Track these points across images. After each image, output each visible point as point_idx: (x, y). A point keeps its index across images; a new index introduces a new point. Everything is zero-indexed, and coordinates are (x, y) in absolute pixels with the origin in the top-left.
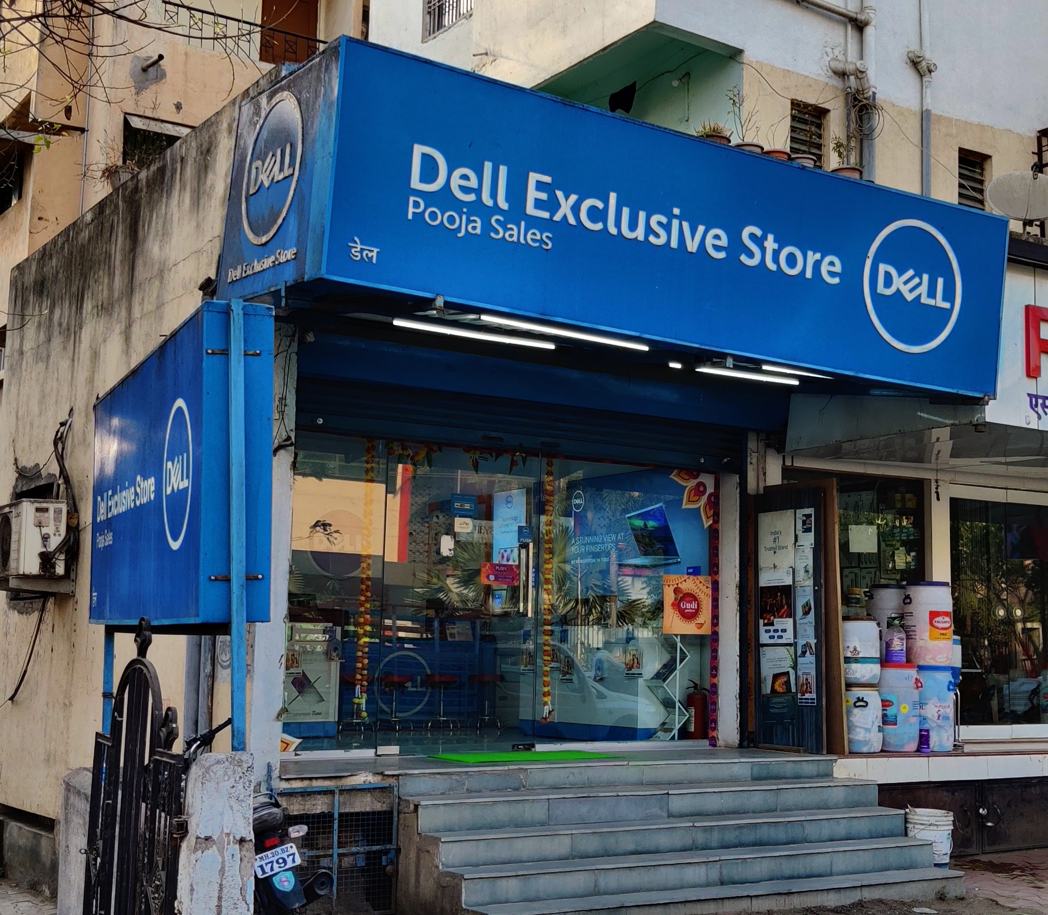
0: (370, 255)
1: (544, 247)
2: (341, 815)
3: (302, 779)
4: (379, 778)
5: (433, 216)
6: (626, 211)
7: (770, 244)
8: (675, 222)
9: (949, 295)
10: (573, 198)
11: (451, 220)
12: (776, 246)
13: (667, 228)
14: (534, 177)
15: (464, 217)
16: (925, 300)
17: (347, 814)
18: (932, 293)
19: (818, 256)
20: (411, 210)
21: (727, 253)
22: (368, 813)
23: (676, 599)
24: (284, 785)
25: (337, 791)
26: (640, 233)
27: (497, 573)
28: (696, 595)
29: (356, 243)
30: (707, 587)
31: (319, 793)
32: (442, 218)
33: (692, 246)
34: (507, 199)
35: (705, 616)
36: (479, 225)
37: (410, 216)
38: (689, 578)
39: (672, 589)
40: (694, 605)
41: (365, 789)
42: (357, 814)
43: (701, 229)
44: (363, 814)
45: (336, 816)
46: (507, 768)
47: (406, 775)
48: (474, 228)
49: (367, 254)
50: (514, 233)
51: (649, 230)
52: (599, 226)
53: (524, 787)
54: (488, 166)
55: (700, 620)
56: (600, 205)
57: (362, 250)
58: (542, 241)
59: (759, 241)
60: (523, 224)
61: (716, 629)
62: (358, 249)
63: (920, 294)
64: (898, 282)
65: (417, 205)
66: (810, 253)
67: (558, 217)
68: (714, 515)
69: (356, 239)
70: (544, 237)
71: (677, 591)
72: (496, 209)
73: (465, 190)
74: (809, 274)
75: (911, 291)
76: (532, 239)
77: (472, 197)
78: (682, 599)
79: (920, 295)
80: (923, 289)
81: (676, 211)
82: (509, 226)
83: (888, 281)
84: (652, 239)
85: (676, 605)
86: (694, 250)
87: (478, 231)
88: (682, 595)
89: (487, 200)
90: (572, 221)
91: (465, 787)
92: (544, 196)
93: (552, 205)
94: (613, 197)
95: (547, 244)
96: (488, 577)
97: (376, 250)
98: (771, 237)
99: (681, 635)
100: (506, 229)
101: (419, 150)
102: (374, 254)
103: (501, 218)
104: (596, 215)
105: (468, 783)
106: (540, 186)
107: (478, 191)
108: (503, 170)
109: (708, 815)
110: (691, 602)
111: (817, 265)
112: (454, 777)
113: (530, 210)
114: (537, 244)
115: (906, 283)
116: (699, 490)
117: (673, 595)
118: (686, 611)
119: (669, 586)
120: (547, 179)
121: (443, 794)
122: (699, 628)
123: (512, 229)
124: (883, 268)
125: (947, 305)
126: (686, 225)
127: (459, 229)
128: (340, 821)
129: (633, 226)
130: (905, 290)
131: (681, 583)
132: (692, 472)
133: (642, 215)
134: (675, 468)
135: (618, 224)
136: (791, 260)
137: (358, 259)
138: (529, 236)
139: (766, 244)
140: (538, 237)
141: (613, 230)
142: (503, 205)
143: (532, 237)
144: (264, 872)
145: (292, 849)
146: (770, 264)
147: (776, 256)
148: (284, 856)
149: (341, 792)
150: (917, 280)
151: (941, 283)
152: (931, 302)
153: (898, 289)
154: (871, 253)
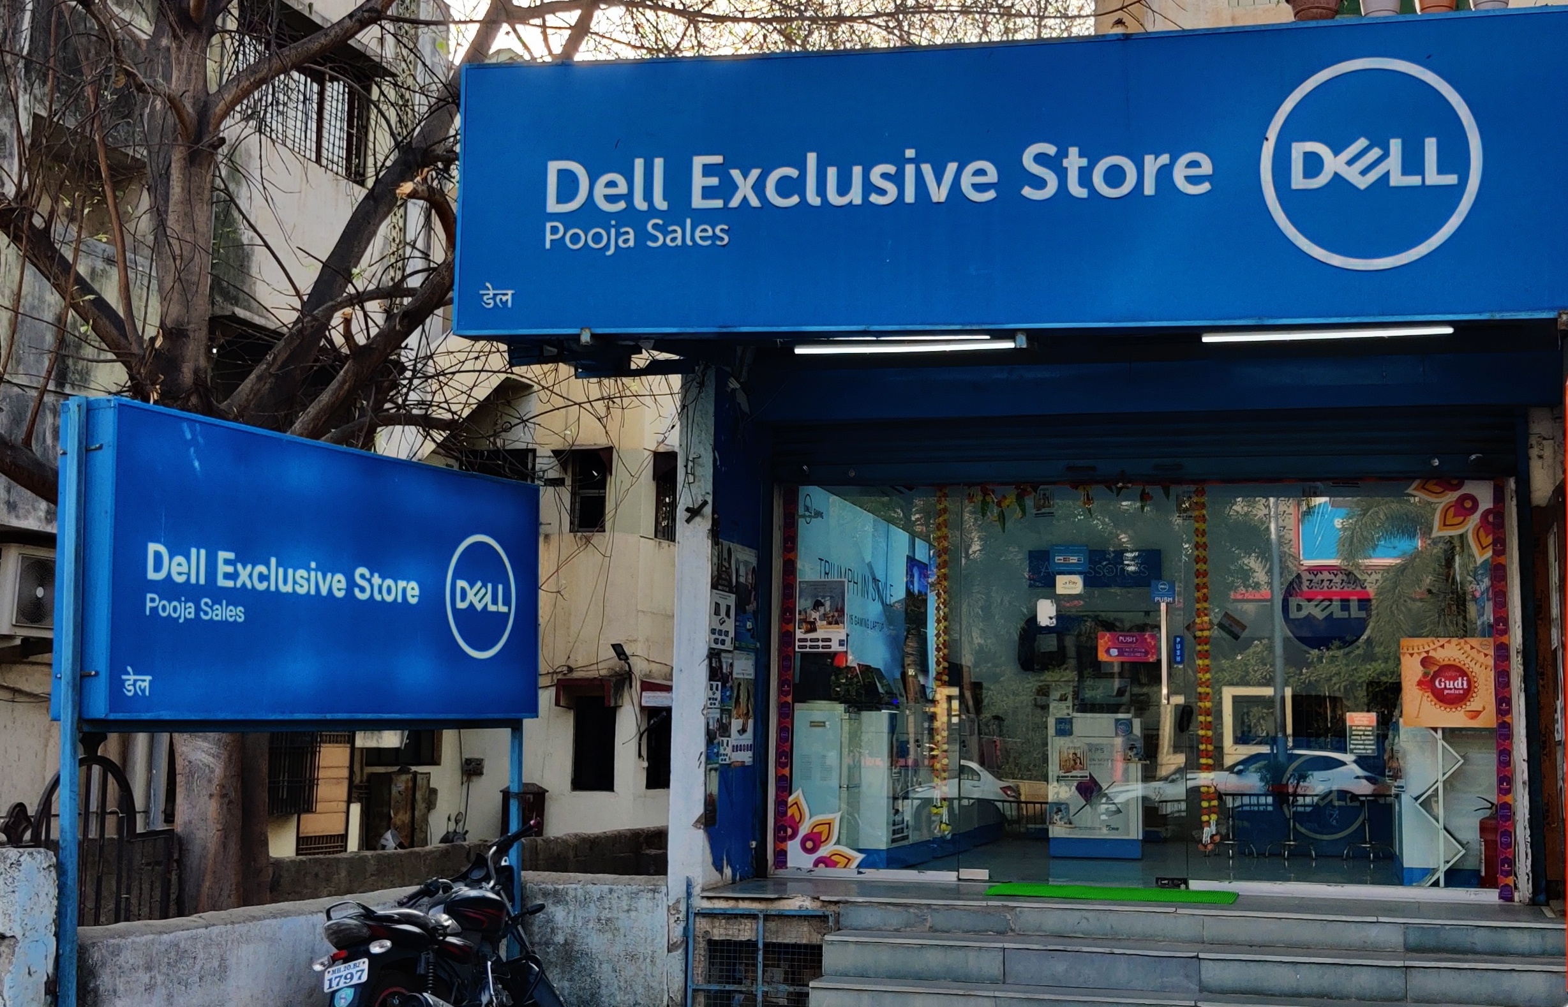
0: (504, 299)
1: (719, 243)
2: (766, 945)
3: (727, 899)
4: (818, 904)
5: (575, 239)
6: (832, 173)
7: (1074, 161)
8: (910, 169)
9: (1453, 160)
10: (755, 173)
11: (597, 238)
12: (1084, 162)
13: (898, 179)
14: (699, 162)
15: (613, 231)
16: (1397, 179)
17: (774, 944)
18: (1413, 163)
19: (1165, 159)
20: (549, 237)
21: (997, 192)
22: (806, 946)
23: (1425, 675)
24: (706, 904)
25: (761, 916)
26: (855, 196)
27: (1121, 646)
28: (1464, 668)
29: (488, 289)
30: (1486, 655)
31: (742, 916)
32: (586, 239)
33: (939, 194)
34: (665, 199)
35: (1484, 698)
36: (631, 236)
37: (548, 246)
38: (1449, 642)
39: (1417, 659)
40: (1461, 683)
41: (800, 916)
42: (787, 946)
43: (952, 167)
44: (794, 946)
45: (760, 946)
46: (984, 903)
47: (847, 902)
48: (626, 241)
49: (501, 299)
50: (677, 236)
51: (869, 187)
52: (795, 199)
53: (1012, 930)
54: (639, 164)
55: (1474, 704)
56: (793, 172)
57: (495, 295)
58: (715, 237)
59: (1054, 163)
60: (688, 221)
61: (1507, 719)
62: (491, 296)
63: (1388, 173)
64: (1333, 164)
65: (554, 230)
66: (1149, 159)
67: (735, 202)
68: (1494, 543)
69: (488, 285)
70: (717, 231)
71: (1425, 662)
72: (653, 212)
73: (610, 199)
74: (1149, 189)
75: (1364, 173)
76: (700, 237)
77: (622, 205)
78: (1436, 675)
79: (1387, 175)
80: (1394, 163)
81: (910, 153)
82: (670, 229)
83: (1313, 164)
84: (875, 198)
85: (1426, 683)
86: (943, 199)
87: (631, 243)
88: (1436, 668)
89: (640, 204)
90: (754, 202)
91: (928, 925)
92: (714, 181)
93: (727, 188)
94: (812, 158)
95: (722, 239)
96: (1108, 651)
97: (510, 292)
98: (1073, 151)
99: (1444, 729)
100: (665, 233)
101: (554, 167)
102: (509, 297)
103: (660, 222)
104: (786, 187)
105: (939, 920)
106: (708, 170)
107: (629, 197)
108: (659, 163)
110: (1455, 679)
111: (1165, 174)
112: (912, 910)
113: (697, 202)
114: (709, 243)
115: (1350, 163)
116: (1464, 507)
117: (1421, 668)
118: (1446, 692)
119: (1412, 655)
120: (718, 159)
121: (897, 930)
122: (1472, 718)
123: (675, 231)
124: (1298, 150)
125: (1451, 179)
126: (927, 169)
127: (607, 246)
128: (764, 953)
129: (844, 187)
130: (1352, 175)
131: (1435, 649)
132: (1446, 480)
133: (857, 171)
134: (1414, 479)
135: (821, 190)
136: (1115, 176)
137: (491, 306)
138: (698, 234)
139: (1065, 163)
140: (710, 233)
141: (813, 199)
142: (661, 204)
143: (701, 235)
144: (330, 987)
145: (364, 964)
146: (1076, 190)
147: (1085, 177)
148: (354, 971)
149: (767, 917)
150: (1376, 153)
151: (1431, 146)
152: (1415, 180)
153: (1336, 175)
154: (1273, 133)
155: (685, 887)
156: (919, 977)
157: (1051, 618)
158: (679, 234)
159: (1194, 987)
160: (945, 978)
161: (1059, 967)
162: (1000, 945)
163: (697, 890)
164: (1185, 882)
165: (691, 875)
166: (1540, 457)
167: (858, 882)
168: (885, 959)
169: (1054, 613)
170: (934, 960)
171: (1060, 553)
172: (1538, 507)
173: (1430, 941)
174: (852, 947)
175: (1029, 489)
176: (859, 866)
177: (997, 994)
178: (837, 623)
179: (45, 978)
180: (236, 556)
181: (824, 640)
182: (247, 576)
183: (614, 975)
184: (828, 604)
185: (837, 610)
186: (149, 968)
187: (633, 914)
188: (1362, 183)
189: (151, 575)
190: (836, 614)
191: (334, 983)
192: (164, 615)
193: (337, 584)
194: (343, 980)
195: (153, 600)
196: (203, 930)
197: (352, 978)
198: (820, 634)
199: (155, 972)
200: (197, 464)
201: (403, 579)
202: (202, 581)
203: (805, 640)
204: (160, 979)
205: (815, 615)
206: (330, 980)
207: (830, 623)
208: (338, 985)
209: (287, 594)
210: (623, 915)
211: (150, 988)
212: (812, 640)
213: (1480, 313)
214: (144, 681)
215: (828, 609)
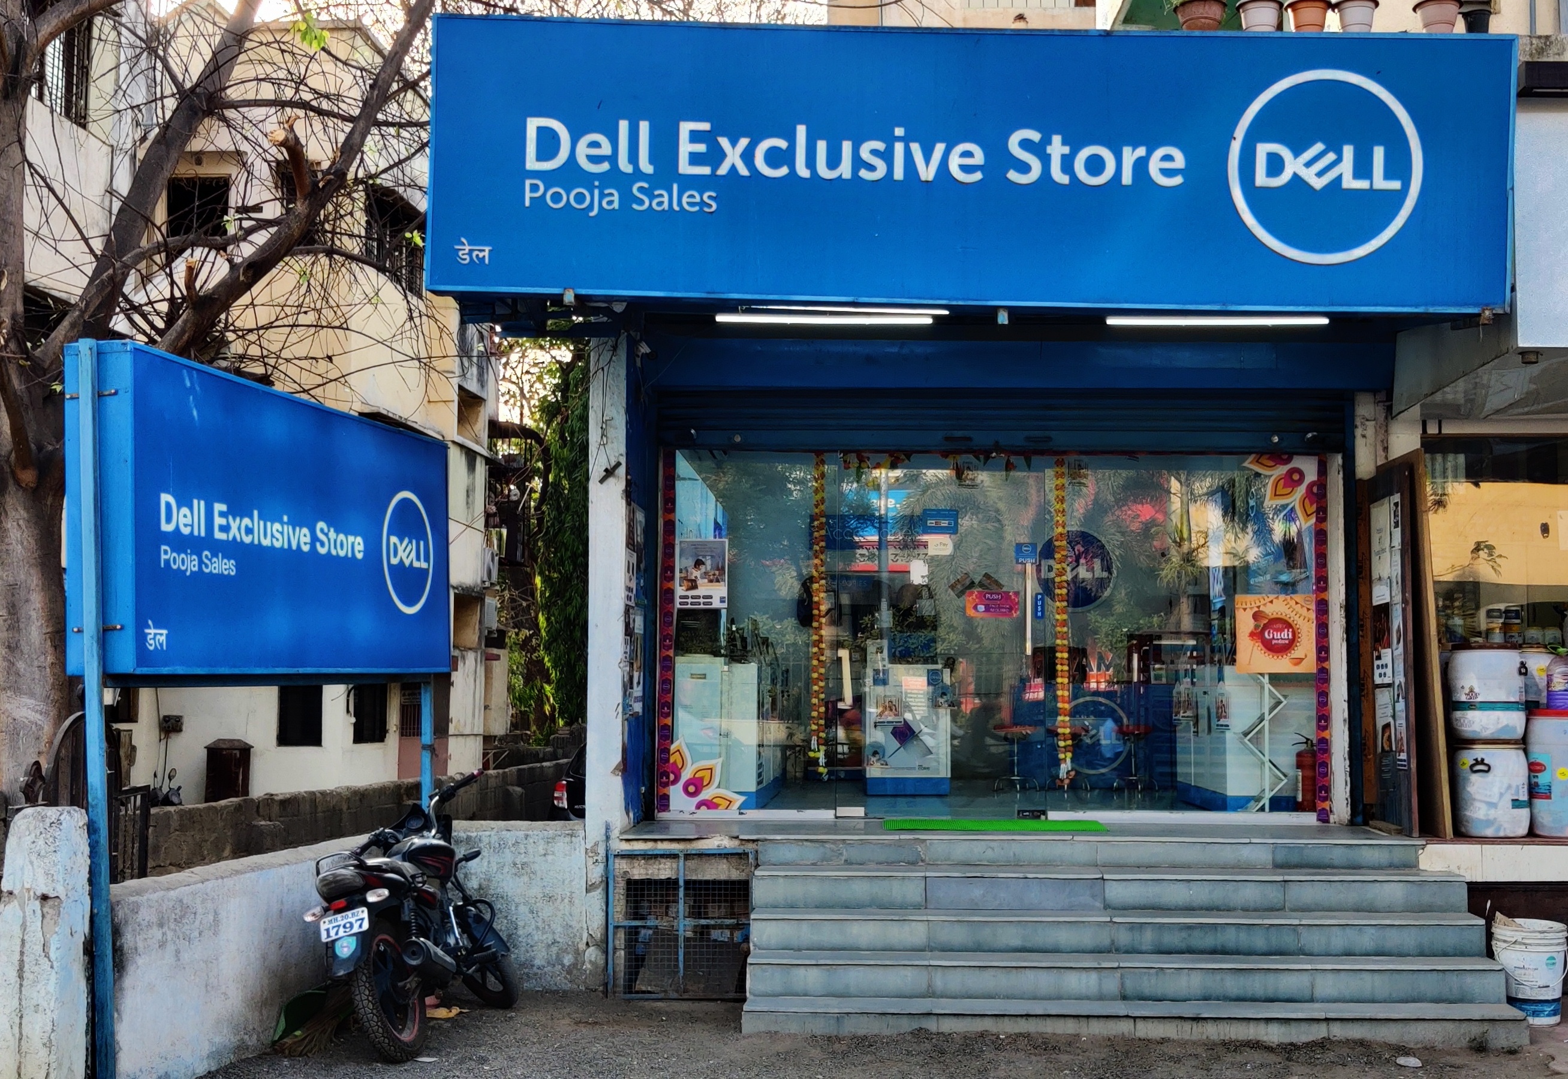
0: (481, 255)
1: (706, 209)
2: (687, 882)
3: (646, 840)
4: (736, 843)
5: (556, 197)
6: (822, 146)
7: (1057, 148)
8: (899, 147)
9: (1398, 167)
10: (744, 142)
11: (580, 198)
12: (1066, 150)
13: (887, 156)
14: (686, 128)
15: (596, 192)
16: (1350, 182)
17: (695, 882)
18: (1363, 169)
19: (1141, 151)
20: (528, 195)
21: (983, 173)
22: (726, 882)
23: (1256, 627)
24: (625, 847)
25: (681, 855)
26: (845, 170)
27: (987, 602)
28: (1290, 621)
29: (464, 244)
30: (1308, 609)
31: (663, 856)
32: (568, 198)
33: (927, 172)
34: (652, 161)
35: (1306, 647)
36: (616, 198)
37: (527, 203)
38: (1277, 598)
39: (1250, 613)
40: (1286, 635)
41: (720, 855)
42: (707, 882)
43: (940, 148)
44: (714, 882)
45: (681, 883)
46: (897, 837)
47: (766, 840)
48: (610, 203)
49: (477, 256)
50: (664, 200)
51: (858, 163)
52: (784, 171)
53: (922, 861)
54: (624, 126)
55: (1297, 653)
56: (782, 144)
57: (471, 251)
58: (703, 203)
59: (1039, 150)
60: (675, 187)
61: (1325, 665)
62: (467, 251)
63: (1341, 175)
64: (1293, 166)
65: (534, 188)
66: (1127, 151)
67: (723, 170)
68: (1317, 512)
69: (463, 240)
70: (705, 198)
71: (1256, 616)
72: (638, 174)
73: (594, 159)
74: (1127, 179)
75: (1320, 174)
76: (688, 203)
77: (605, 166)
78: (1265, 627)
79: (1339, 178)
80: (1346, 167)
81: (899, 132)
82: (656, 193)
83: (1275, 165)
84: (864, 174)
85: (1257, 635)
86: (931, 178)
87: (616, 205)
88: (1266, 621)
89: (625, 166)
90: (744, 171)
91: (843, 858)
92: (701, 148)
93: (715, 156)
94: (801, 131)
95: (710, 206)
96: (975, 608)
97: (487, 249)
98: (1057, 139)
99: (1270, 674)
100: (652, 197)
101: (533, 125)
102: (486, 254)
103: (646, 185)
104: (774, 158)
105: (854, 854)
106: (695, 137)
107: (613, 159)
108: (644, 127)
109: (1169, 909)
110: (1281, 630)
111: (1141, 166)
112: (827, 845)
113: (685, 167)
114: (697, 208)
115: (1308, 164)
116: (1292, 479)
117: (1252, 621)
118: (1274, 642)
119: (1245, 609)
120: (705, 126)
121: (813, 864)
122: (1296, 664)
123: (661, 196)
124: (1263, 150)
125: (1396, 185)
126: (915, 148)
127: (591, 207)
128: (686, 889)
129: (834, 161)
130: (1310, 176)
131: (1265, 605)
132: (1279, 456)
133: (847, 147)
134: (1250, 453)
135: (811, 163)
136: (1095, 165)
137: (467, 262)
138: (685, 200)
139: (1049, 150)
140: (698, 199)
141: (803, 172)
142: (647, 167)
143: (689, 200)
144: (329, 936)
145: (363, 913)
146: (1059, 176)
147: (1067, 165)
148: (353, 920)
149: (688, 856)
150: (1331, 157)
151: (1379, 154)
152: (1363, 184)
153: (1296, 176)
154: (1240, 132)
155: (603, 831)
156: (847, 906)
157: (923, 577)
158: (666, 199)
159: (1099, 904)
160: (870, 906)
161: (977, 892)
162: (923, 874)
163: (615, 833)
164: (1044, 813)
165: (609, 820)
166: (1364, 436)
167: (741, 822)
168: (815, 890)
169: (926, 573)
170: (860, 890)
171: (932, 517)
172: (1360, 480)
173: (1295, 859)
174: (781, 880)
175: (903, 457)
176: (739, 808)
177: (930, 918)
178: (718, 581)
179: (83, 939)
180: (228, 508)
181: (705, 597)
182: (238, 529)
183: (530, 915)
184: (708, 563)
185: (718, 569)
186: (161, 925)
187: (550, 858)
188: (1318, 184)
189: (166, 528)
190: (717, 573)
191: (332, 933)
192: (175, 567)
193: (302, 538)
194: (342, 930)
195: (166, 552)
196: (200, 885)
197: (352, 926)
198: (701, 591)
199: (165, 929)
200: (195, 413)
201: (352, 534)
202: (203, 534)
203: (686, 597)
204: (170, 935)
205: (696, 574)
206: (328, 930)
207: (711, 581)
208: (337, 934)
209: (267, 547)
210: (538, 859)
211: (162, 945)
212: (692, 597)
213: (1417, 306)
214: (161, 634)
215: (709, 568)
